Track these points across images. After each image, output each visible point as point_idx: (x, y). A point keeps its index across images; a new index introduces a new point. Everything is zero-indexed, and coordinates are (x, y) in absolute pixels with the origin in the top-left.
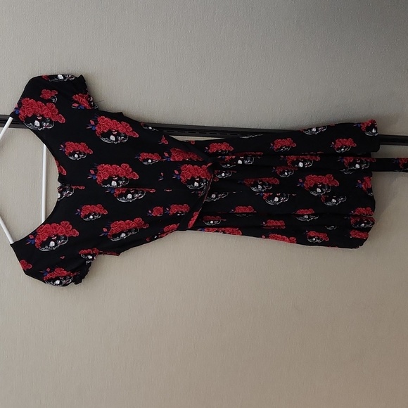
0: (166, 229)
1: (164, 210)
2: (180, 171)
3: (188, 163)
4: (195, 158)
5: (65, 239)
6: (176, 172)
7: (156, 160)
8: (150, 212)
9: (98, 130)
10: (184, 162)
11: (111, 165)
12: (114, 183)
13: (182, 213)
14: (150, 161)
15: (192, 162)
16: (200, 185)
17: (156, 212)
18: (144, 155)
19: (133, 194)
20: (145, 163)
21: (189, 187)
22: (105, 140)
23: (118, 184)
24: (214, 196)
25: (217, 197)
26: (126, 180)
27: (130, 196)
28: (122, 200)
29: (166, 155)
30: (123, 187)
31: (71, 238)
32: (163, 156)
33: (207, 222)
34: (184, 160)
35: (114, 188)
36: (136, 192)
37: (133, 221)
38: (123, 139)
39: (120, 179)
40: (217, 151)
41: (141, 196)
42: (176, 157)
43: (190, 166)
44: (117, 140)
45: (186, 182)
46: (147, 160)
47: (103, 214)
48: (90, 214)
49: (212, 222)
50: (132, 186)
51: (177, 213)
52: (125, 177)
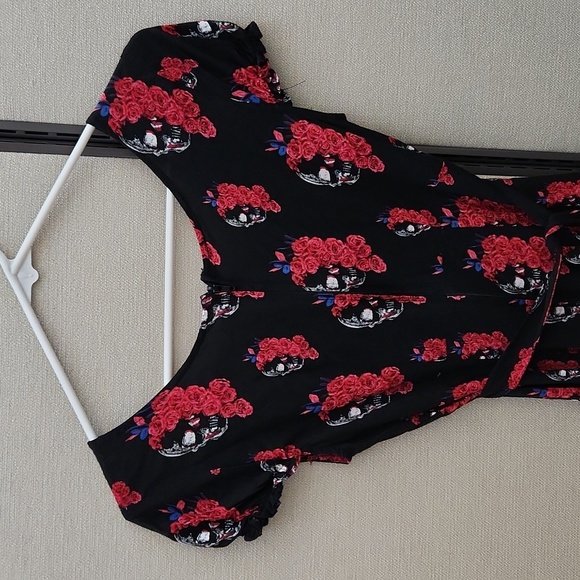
0: (457, 392)
1: (450, 346)
2: (480, 251)
3: (498, 231)
4: (513, 219)
5: (221, 423)
6: (472, 255)
7: (425, 226)
8: (416, 351)
9: (292, 156)
10: (489, 229)
11: (324, 239)
12: (332, 282)
13: (492, 351)
14: (411, 228)
15: (506, 230)
16: (527, 285)
17: (432, 351)
18: (398, 214)
19: (375, 309)
20: (401, 233)
21: (505, 288)
22: (308, 179)
23: (342, 284)
24: (560, 310)
25: (568, 312)
26: (360, 274)
27: (368, 314)
28: (352, 324)
29: (448, 213)
30: (352, 290)
31: (235, 420)
32: (440, 217)
33: (551, 373)
34: (489, 225)
35: (332, 294)
36: (383, 305)
37: (379, 374)
38: (349, 178)
39: (344, 272)
40: (566, 200)
41: (393, 313)
42: (470, 219)
43: (503, 239)
44: (334, 179)
45: (496, 277)
46: (404, 226)
47: (307, 359)
48: (277, 361)
49: (563, 373)
50: (373, 288)
51: (480, 352)
52: (354, 268)
